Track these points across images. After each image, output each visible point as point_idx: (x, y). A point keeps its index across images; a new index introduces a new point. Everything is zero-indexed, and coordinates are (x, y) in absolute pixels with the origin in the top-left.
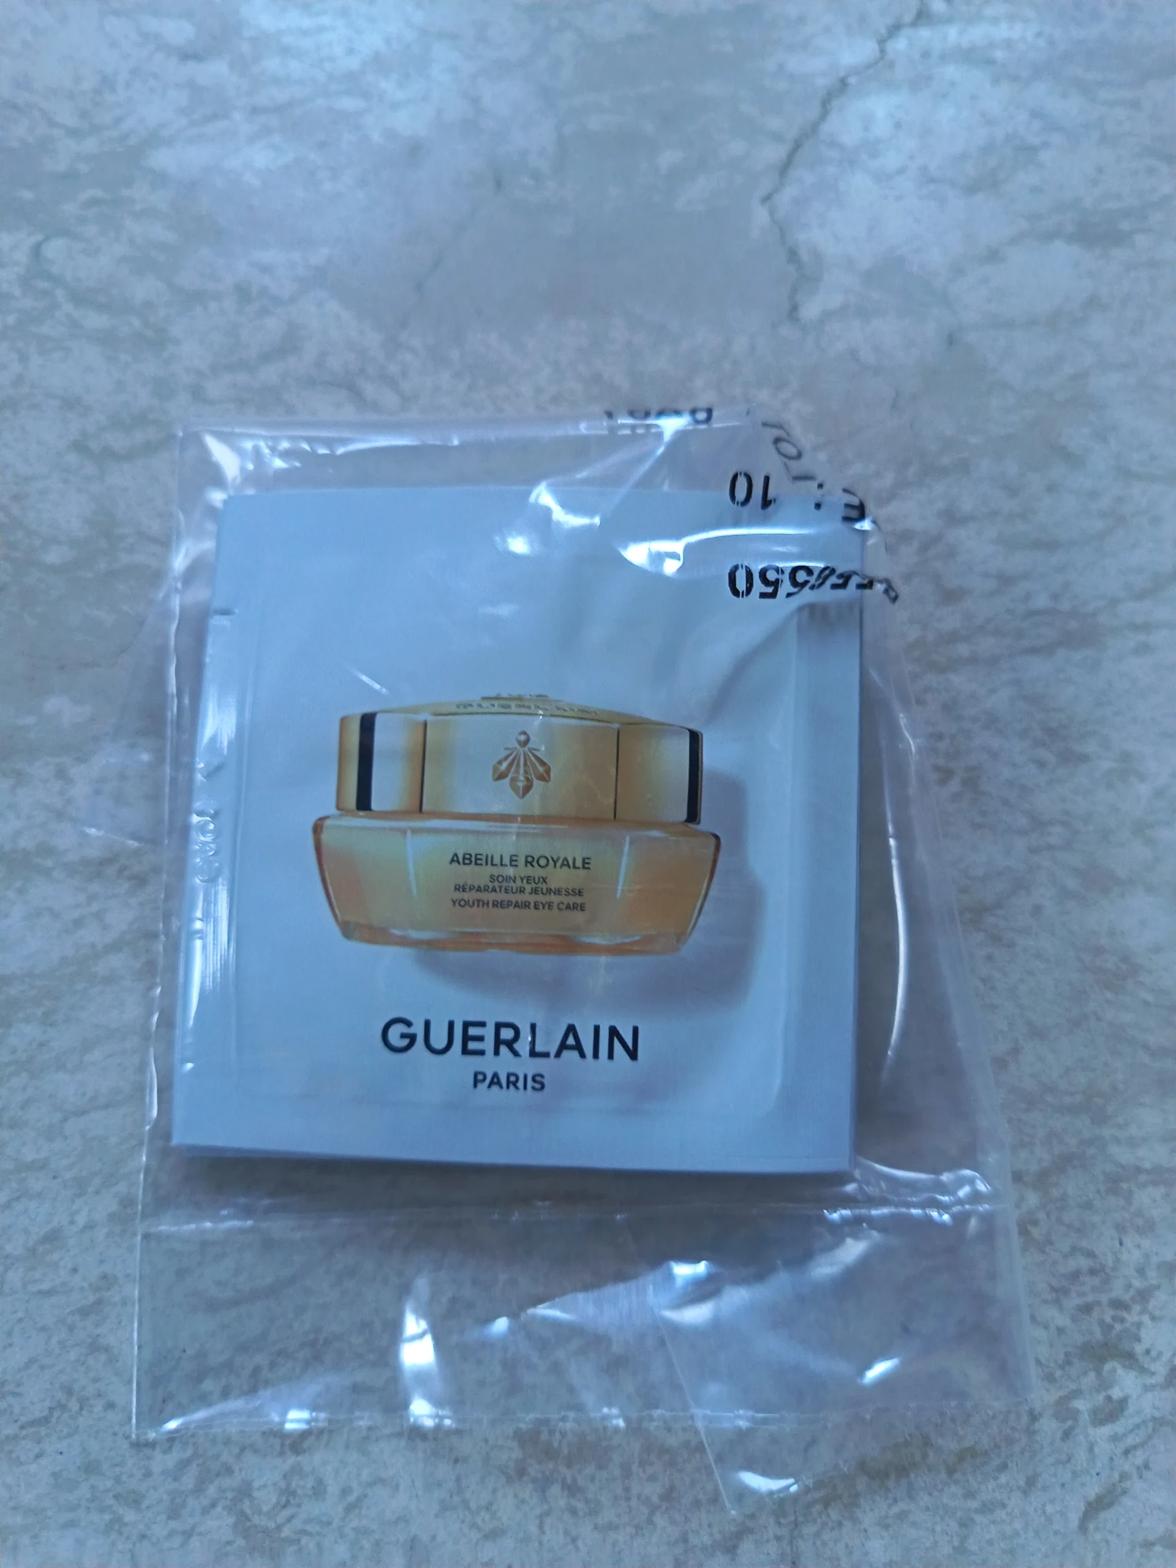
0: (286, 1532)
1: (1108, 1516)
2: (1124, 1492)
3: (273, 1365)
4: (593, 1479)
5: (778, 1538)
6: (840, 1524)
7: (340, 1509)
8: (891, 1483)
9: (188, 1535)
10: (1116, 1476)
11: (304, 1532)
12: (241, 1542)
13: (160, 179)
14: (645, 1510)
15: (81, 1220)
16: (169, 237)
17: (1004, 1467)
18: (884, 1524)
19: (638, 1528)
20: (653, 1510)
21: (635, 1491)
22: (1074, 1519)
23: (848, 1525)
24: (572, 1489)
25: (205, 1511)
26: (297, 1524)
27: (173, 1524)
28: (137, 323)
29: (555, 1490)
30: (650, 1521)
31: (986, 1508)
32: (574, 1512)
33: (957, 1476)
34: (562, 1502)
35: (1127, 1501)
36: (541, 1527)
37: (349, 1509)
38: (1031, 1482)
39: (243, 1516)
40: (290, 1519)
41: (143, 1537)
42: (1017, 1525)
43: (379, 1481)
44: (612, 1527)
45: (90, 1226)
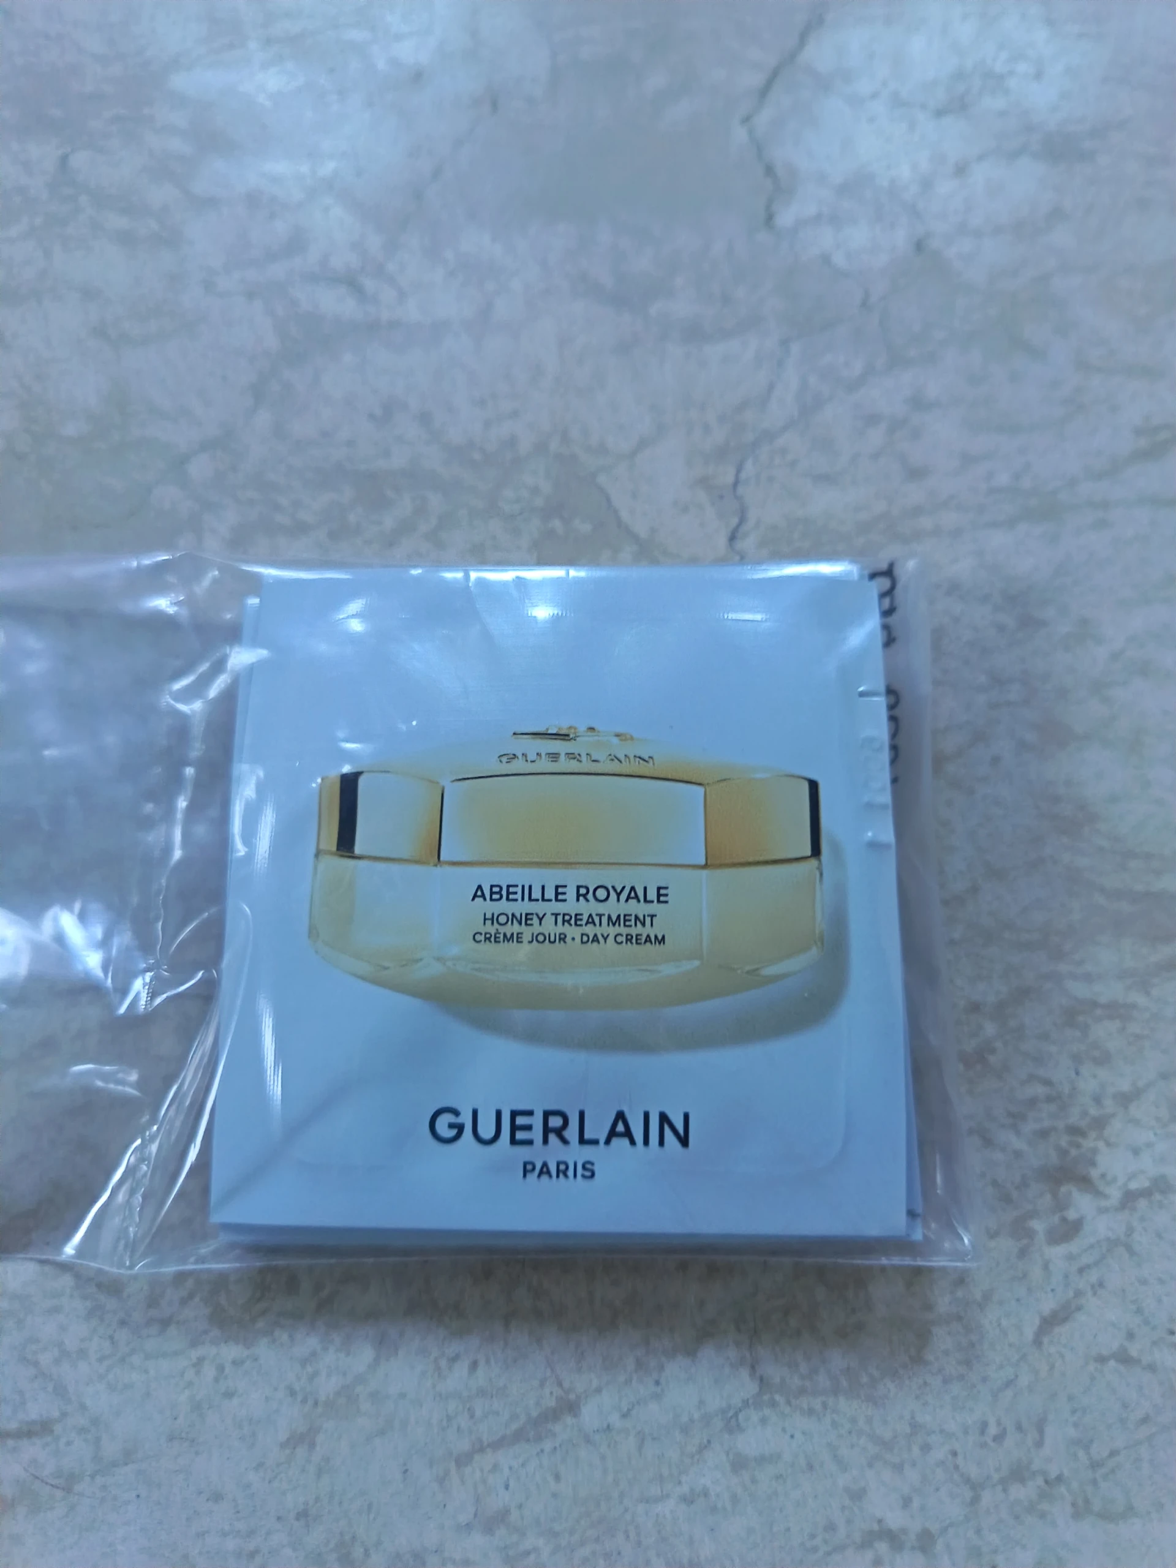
1: (1062, 1332)
2: (1079, 1308)
6: (799, 1332)
10: (1071, 1294)
18: (842, 1333)
21: (598, 1295)
22: (1029, 1333)
23: (807, 1333)
24: (538, 1292)
27: (152, 1312)
29: (521, 1292)
30: (613, 1324)
32: (539, 1313)
34: (528, 1304)
35: (1081, 1317)
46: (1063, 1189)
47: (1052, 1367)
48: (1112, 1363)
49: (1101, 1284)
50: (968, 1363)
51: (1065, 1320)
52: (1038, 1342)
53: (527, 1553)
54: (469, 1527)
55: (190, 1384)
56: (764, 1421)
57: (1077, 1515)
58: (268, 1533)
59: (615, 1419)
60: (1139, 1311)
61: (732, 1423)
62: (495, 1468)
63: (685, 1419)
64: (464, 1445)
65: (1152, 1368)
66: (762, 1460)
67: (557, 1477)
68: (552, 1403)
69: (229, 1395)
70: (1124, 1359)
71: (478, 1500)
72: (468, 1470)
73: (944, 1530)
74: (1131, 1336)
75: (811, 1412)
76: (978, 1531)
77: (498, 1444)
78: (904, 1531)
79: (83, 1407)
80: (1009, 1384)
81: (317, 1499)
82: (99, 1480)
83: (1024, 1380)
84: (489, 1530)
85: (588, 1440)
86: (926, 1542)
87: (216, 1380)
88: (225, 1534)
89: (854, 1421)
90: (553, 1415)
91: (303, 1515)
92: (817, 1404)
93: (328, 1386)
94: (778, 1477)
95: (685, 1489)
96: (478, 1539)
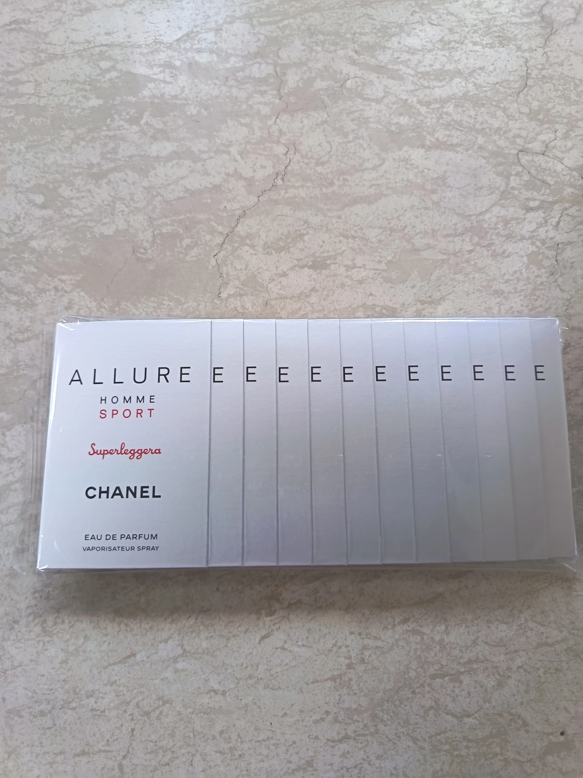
0: (55, 632)
1: (267, 640)
2: (272, 634)
3: (53, 591)
4: (132, 623)
5: (179, 640)
6: (195, 638)
7: (68, 627)
8: (209, 628)
9: (30, 631)
10: (270, 630)
11: (59, 632)
12: (43, 634)
13: (33, 251)
14: (145, 631)
15: (6, 552)
16: (35, 270)
17: (240, 626)
18: (207, 638)
19: (142, 635)
20: (147, 631)
21: (143, 626)
22: (257, 640)
23: (197, 638)
24: (127, 625)
25: (35, 626)
26: (57, 630)
27: (27, 629)
28: (26, 299)
29: (123, 625)
30: (146, 634)
31: (234, 636)
32: (127, 631)
33: (228, 627)
34: (124, 628)
35: (272, 637)
36: (118, 633)
37: (70, 627)
38: (247, 630)
39: (44, 628)
40: (55, 629)
41: (19, 631)
42: (242, 641)
43: (78, 621)
44: (136, 635)
45: (8, 554)
46: (272, 602)
47: (263, 650)
48: (279, 649)
49: (279, 628)
50: (240, 647)
51: (268, 637)
52: (259, 643)
53: (121, 691)
54: (106, 684)
55: (36, 647)
56: (184, 661)
57: (265, 688)
58: (55, 685)
59: (145, 659)
60: (289, 636)
61: (175, 660)
62: (113, 670)
63: (163, 659)
64: (105, 664)
65: (291, 651)
66: (182, 670)
67: (129, 673)
68: (129, 654)
69: (46, 650)
70: (283, 648)
71: (109, 678)
72: (106, 670)
73: (229, 690)
74: (285, 642)
75: (196, 659)
76: (238, 691)
77: (114, 664)
78: (218, 690)
79: (9, 652)
80: (250, 654)
81: (68, 677)
82: (13, 671)
83: (255, 653)
84: (111, 685)
85: (138, 664)
86: (224, 693)
87: (43, 646)
88: (45, 685)
89: (208, 661)
90: (129, 657)
91: (64, 680)
92: (198, 656)
93: (71, 648)
94: (187, 675)
95: (162, 677)
96: (108, 688)
